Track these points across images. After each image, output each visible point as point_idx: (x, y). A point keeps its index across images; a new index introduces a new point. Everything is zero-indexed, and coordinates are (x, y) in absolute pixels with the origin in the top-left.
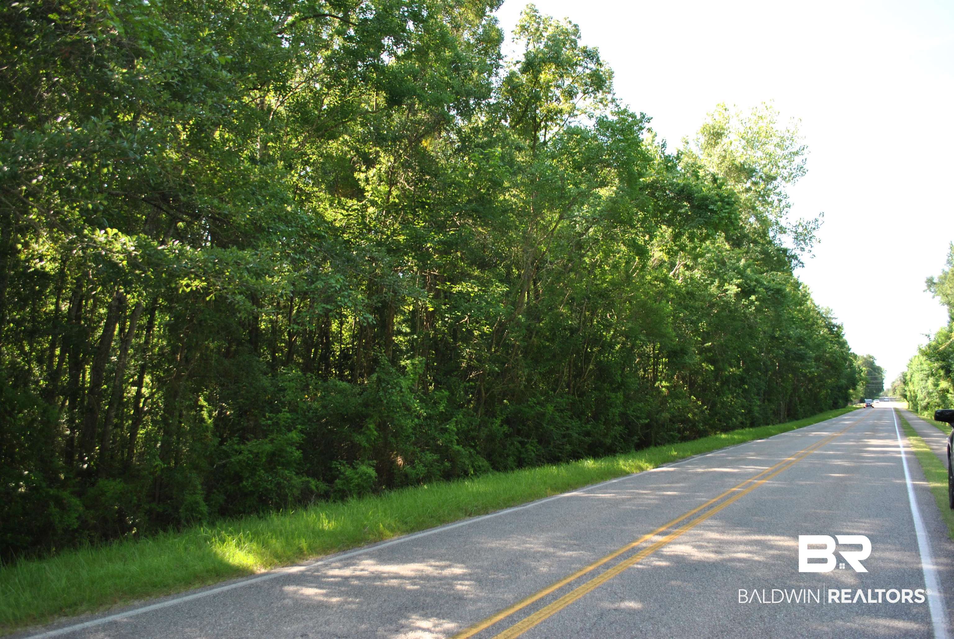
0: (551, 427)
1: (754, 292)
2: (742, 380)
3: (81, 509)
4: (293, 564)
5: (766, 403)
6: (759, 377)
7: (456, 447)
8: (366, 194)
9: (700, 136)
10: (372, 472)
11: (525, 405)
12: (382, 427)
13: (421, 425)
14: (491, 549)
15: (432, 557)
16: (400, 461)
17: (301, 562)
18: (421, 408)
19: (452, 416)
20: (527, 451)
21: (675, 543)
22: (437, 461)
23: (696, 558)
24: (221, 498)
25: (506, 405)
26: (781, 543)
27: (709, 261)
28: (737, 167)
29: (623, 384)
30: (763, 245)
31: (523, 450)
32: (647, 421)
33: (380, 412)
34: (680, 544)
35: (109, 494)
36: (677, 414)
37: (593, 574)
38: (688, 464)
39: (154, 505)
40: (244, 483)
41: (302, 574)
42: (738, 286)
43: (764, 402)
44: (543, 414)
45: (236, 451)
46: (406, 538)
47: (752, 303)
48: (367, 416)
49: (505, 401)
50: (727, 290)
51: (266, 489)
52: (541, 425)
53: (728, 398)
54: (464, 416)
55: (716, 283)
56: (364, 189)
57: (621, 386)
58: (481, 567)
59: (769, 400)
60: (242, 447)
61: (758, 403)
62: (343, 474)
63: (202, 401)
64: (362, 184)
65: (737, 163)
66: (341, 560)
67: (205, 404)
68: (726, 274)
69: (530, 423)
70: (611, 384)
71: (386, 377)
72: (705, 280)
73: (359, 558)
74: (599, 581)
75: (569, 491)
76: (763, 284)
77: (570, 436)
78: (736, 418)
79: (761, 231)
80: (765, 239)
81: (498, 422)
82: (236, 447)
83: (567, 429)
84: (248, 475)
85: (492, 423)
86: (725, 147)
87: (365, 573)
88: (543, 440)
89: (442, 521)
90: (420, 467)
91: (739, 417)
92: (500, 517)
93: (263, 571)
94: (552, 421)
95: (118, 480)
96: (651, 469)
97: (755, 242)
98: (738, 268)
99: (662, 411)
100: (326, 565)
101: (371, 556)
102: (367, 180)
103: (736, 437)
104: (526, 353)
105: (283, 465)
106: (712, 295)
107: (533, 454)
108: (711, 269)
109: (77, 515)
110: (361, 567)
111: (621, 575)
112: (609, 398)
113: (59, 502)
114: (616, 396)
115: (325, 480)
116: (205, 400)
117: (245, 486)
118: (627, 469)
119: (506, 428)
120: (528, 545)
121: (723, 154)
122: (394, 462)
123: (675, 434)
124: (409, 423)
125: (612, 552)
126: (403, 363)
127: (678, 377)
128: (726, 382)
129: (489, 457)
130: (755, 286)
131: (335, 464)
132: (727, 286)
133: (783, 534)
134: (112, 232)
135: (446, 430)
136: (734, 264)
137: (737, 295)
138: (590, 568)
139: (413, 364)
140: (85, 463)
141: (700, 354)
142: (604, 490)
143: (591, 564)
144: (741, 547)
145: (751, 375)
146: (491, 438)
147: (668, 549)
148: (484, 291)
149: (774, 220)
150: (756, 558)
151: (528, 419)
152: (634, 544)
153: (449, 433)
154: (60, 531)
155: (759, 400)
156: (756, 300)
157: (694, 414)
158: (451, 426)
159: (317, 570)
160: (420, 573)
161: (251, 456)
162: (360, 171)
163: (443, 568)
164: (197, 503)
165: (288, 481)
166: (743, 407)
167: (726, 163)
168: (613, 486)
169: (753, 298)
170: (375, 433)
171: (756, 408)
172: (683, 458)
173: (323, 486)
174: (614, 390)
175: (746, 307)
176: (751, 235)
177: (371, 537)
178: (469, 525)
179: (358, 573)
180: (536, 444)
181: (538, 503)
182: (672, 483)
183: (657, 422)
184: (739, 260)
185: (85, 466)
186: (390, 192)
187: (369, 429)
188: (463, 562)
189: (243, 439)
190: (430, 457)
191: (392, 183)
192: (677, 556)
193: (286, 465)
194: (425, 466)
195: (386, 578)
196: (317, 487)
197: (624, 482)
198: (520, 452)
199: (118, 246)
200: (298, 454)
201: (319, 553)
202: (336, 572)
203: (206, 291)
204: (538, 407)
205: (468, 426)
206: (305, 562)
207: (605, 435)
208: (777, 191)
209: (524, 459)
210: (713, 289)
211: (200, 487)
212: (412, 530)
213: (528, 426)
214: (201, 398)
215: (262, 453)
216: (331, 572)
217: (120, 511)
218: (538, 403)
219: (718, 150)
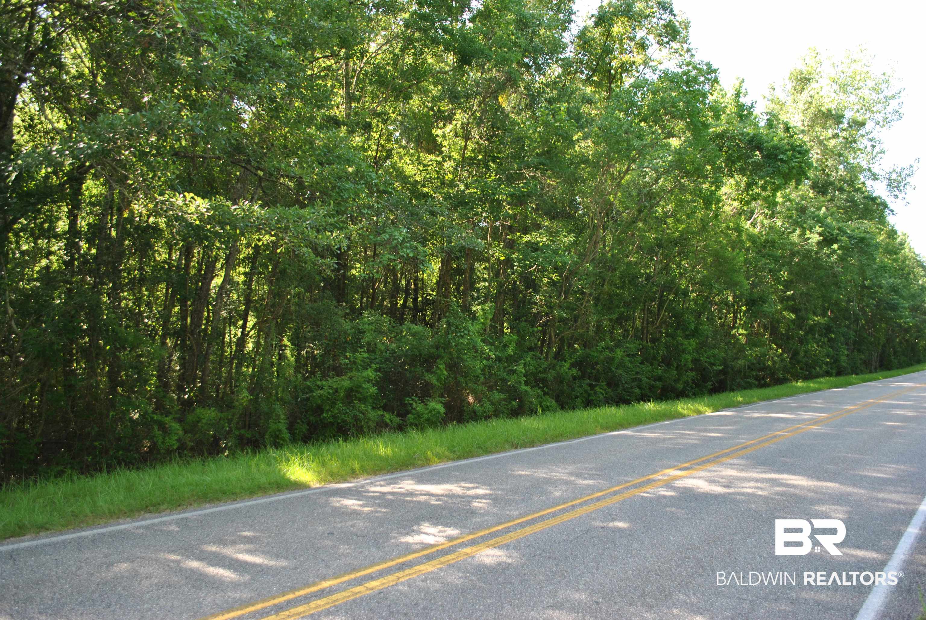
0: (620, 372)
1: (836, 241)
2: (828, 329)
3: (181, 433)
4: (345, 481)
5: (856, 353)
6: (848, 327)
7: (524, 388)
8: (443, 149)
9: (787, 81)
10: (440, 408)
11: (594, 349)
12: (452, 367)
13: (490, 367)
14: (520, 476)
15: (465, 480)
16: (471, 399)
17: (352, 480)
18: (490, 350)
19: (521, 358)
20: (595, 393)
21: (690, 478)
22: (504, 400)
23: (702, 491)
24: (304, 428)
25: (576, 349)
26: (792, 482)
27: (788, 209)
28: (823, 114)
29: (697, 330)
30: (849, 192)
31: (592, 392)
32: (721, 368)
33: (450, 353)
34: (694, 478)
35: (204, 421)
36: (754, 361)
37: (598, 499)
38: (749, 409)
39: (243, 432)
40: (324, 415)
41: (349, 489)
42: (820, 234)
43: (853, 352)
44: (613, 359)
45: (318, 386)
46: (451, 464)
47: (834, 251)
48: (439, 357)
49: (576, 346)
50: (809, 239)
51: (344, 421)
52: (610, 369)
53: (813, 347)
54: (532, 358)
55: (798, 232)
56: (441, 144)
57: (695, 333)
58: (503, 490)
59: (859, 350)
60: (324, 383)
61: (846, 352)
62: (415, 409)
63: (286, 342)
64: (439, 140)
65: (824, 109)
66: (386, 480)
67: (289, 344)
68: (805, 223)
69: (599, 367)
70: (684, 330)
71: (456, 322)
72: (786, 229)
73: (401, 479)
74: (599, 505)
75: (619, 430)
76: (847, 233)
77: (640, 380)
78: (821, 367)
79: (848, 178)
80: (853, 187)
81: (567, 365)
82: (319, 383)
83: (637, 373)
84: (328, 408)
85: (561, 366)
86: (811, 93)
87: (402, 490)
88: (612, 383)
89: (488, 451)
90: (487, 405)
91: (824, 367)
92: (543, 450)
93: (318, 485)
94: (621, 365)
95: (212, 409)
96: (709, 412)
97: (841, 190)
98: (817, 216)
99: (737, 359)
100: (371, 483)
101: (412, 477)
102: (444, 136)
103: (812, 385)
104: (597, 299)
105: (360, 400)
106: (793, 244)
107: (602, 396)
108: (790, 217)
109: (176, 438)
110: (400, 486)
111: (624, 501)
112: (682, 344)
113: (162, 426)
114: (689, 343)
115: (398, 415)
116: (288, 340)
117: (325, 418)
118: (685, 412)
119: (574, 371)
120: (554, 474)
121: (809, 100)
122: (464, 400)
123: (752, 381)
124: (479, 365)
125: (626, 482)
126: (474, 309)
127: (759, 325)
128: (811, 330)
129: (557, 399)
130: (838, 234)
131: (408, 400)
132: (808, 234)
133: (799, 474)
134: (189, 196)
135: (514, 372)
136: (814, 213)
137: (819, 243)
138: (600, 494)
139: (483, 310)
140: (185, 393)
141: (781, 302)
142: (651, 431)
143: (601, 490)
144: (752, 484)
145: (840, 324)
146: (560, 379)
147: (680, 482)
148: (551, 241)
149: (865, 167)
150: (760, 493)
151: (597, 363)
152: (651, 477)
153: (518, 374)
154: (162, 451)
155: (848, 350)
156: (839, 249)
157: (774, 362)
158: (520, 369)
159: (362, 487)
160: (447, 492)
161: (331, 391)
162: (437, 127)
163: (469, 489)
164: (280, 431)
165: (364, 414)
166: (828, 356)
167: (812, 110)
168: (661, 428)
169: (835, 246)
170: (445, 372)
171: (844, 358)
172: (748, 403)
173: (397, 420)
174: (687, 337)
175: (828, 256)
176: (836, 183)
177: (420, 462)
178: (510, 456)
179: (395, 490)
180: (605, 387)
181: (584, 439)
182: (722, 426)
183: (732, 369)
184: (819, 209)
185: (186, 396)
186: (466, 147)
187: (438, 368)
188: (489, 485)
189: (324, 376)
190: (497, 396)
191: (467, 138)
192: (685, 488)
193: (363, 400)
194: (492, 404)
195: (417, 495)
196: (391, 421)
197: (675, 424)
198: (589, 395)
199: (192, 209)
200: (373, 390)
201: (368, 474)
202: (378, 489)
203: (275, 245)
204: (607, 353)
205: (536, 369)
206: (356, 480)
207: (677, 380)
208: (870, 136)
209: (593, 400)
210: (795, 237)
211: (282, 417)
212: (459, 458)
213: (598, 370)
214: (285, 339)
215: (341, 388)
216: (373, 489)
217: (214, 436)
218: (608, 348)
219: (805, 96)
